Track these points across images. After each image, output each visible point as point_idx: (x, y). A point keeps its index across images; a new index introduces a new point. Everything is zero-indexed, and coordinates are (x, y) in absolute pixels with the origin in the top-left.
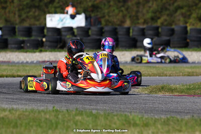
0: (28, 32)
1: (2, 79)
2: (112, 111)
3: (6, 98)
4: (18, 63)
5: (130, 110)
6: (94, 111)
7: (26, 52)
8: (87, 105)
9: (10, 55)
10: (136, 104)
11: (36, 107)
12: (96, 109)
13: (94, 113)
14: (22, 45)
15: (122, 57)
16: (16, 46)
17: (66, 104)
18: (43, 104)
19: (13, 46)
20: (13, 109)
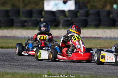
0: (30, 14)
1: (8, 50)
2: (96, 76)
3: (11, 65)
4: (22, 38)
5: (111, 75)
6: (81, 75)
7: (28, 29)
8: (76, 70)
9: (15, 32)
10: (116, 70)
11: (34, 71)
12: (83, 74)
13: (81, 76)
14: (26, 24)
15: (103, 33)
16: (20, 24)
17: (59, 70)
18: (40, 70)
19: (18, 24)
20: (15, 73)
